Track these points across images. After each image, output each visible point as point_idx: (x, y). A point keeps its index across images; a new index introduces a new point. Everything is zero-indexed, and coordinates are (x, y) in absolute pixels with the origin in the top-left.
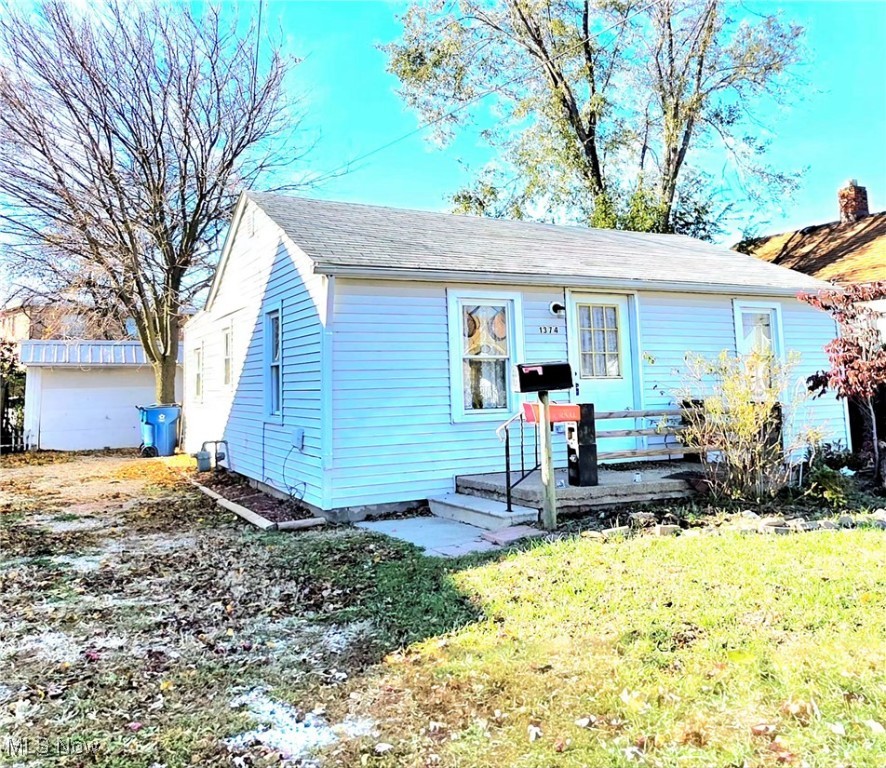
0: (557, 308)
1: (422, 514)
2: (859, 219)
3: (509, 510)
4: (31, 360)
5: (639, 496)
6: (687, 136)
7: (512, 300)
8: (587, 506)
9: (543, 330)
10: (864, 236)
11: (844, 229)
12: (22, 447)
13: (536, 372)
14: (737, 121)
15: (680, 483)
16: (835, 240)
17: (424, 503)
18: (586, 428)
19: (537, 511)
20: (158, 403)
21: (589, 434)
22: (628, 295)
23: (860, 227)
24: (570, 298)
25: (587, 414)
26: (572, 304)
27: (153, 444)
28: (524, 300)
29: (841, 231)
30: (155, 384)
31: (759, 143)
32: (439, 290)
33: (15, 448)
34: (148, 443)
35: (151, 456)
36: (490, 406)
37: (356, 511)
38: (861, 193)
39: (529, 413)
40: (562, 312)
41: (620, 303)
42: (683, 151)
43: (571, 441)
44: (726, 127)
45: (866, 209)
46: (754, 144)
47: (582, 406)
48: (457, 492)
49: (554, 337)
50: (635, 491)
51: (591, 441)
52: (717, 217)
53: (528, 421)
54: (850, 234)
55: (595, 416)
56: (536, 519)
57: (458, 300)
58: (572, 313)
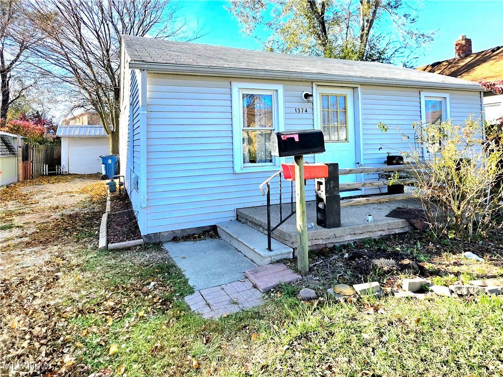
0: (307, 96)
1: (211, 237)
2: (467, 56)
3: (269, 249)
4: (62, 134)
5: (371, 234)
6: (375, 12)
7: (277, 90)
8: (332, 243)
9: (297, 111)
10: (472, 64)
11: (457, 63)
12: (61, 173)
13: (293, 138)
14: (399, 7)
15: (403, 222)
16: (454, 67)
17: (214, 228)
18: (332, 182)
19: (292, 250)
20: (111, 154)
21: (334, 187)
22: (353, 88)
23: (468, 60)
24: (316, 89)
25: (333, 171)
26: (317, 92)
27: (106, 173)
28: (285, 90)
29: (455, 63)
30: (110, 145)
31: (412, 17)
32: (226, 83)
33: (58, 173)
34: (104, 173)
35: (105, 179)
36: (261, 161)
37: (166, 234)
38: (469, 42)
39: (288, 172)
40: (311, 99)
41: (348, 93)
42: (372, 21)
43: (320, 192)
44: (394, 10)
45: (471, 51)
46: (409, 18)
47: (329, 165)
48: (237, 219)
49: (305, 115)
50: (370, 230)
51: (336, 193)
52: (389, 56)
53: (286, 178)
54: (462, 64)
55: (339, 172)
56: (291, 256)
57: (238, 90)
58: (317, 99)
